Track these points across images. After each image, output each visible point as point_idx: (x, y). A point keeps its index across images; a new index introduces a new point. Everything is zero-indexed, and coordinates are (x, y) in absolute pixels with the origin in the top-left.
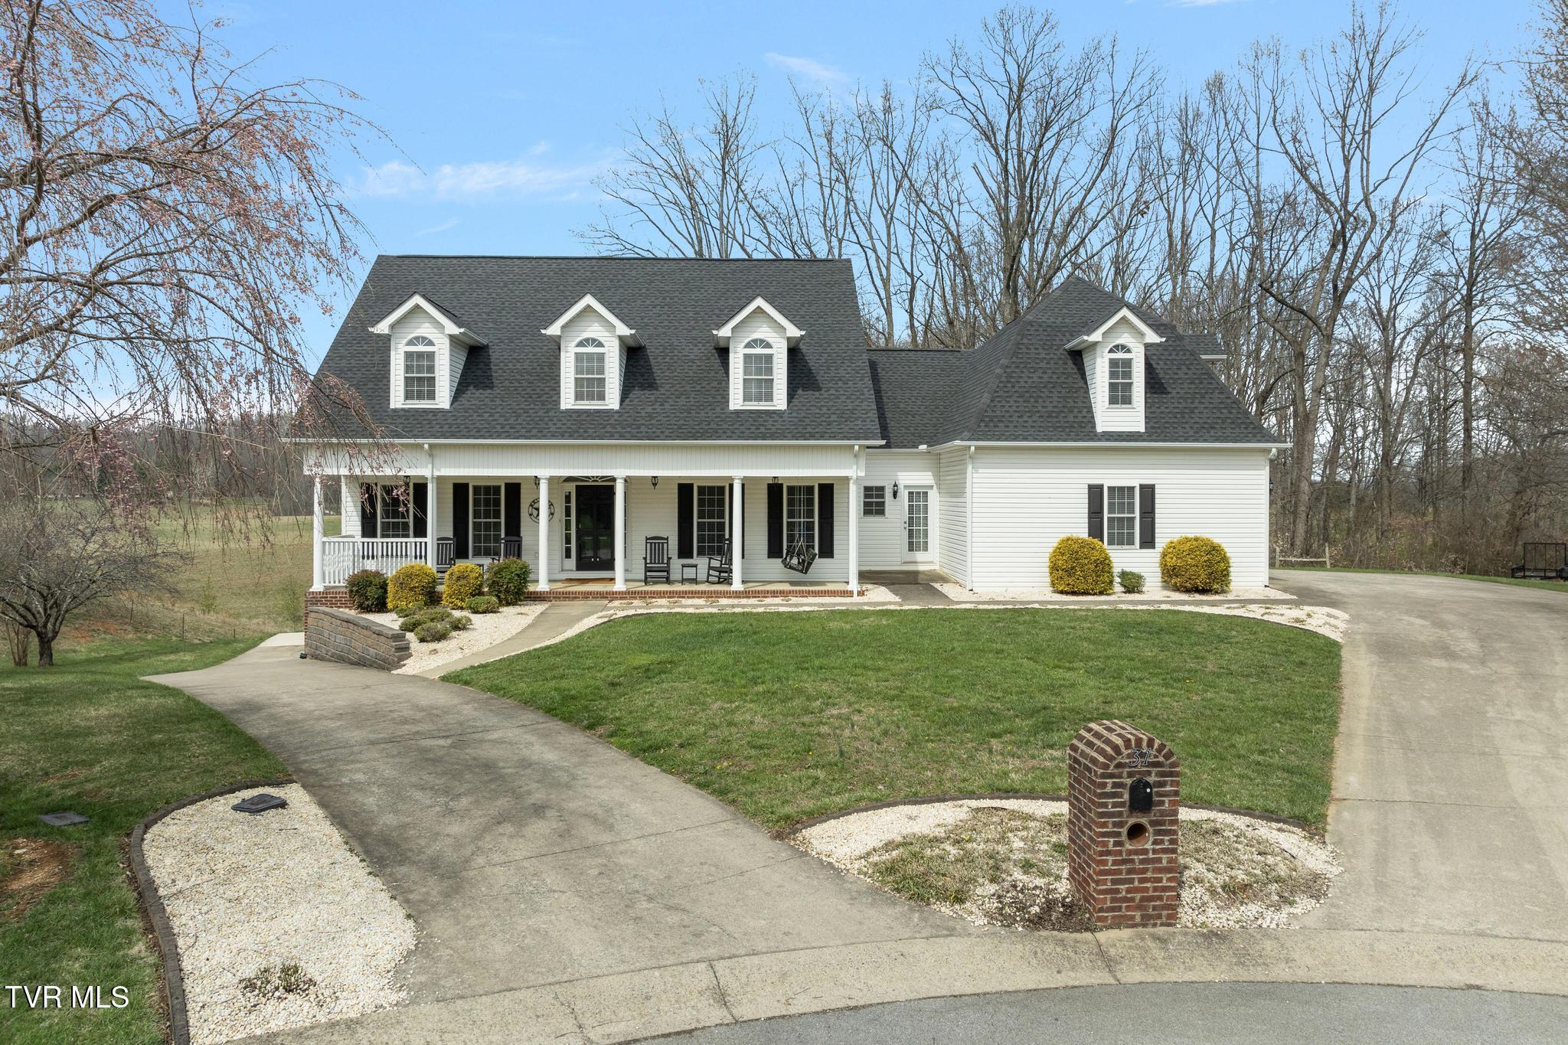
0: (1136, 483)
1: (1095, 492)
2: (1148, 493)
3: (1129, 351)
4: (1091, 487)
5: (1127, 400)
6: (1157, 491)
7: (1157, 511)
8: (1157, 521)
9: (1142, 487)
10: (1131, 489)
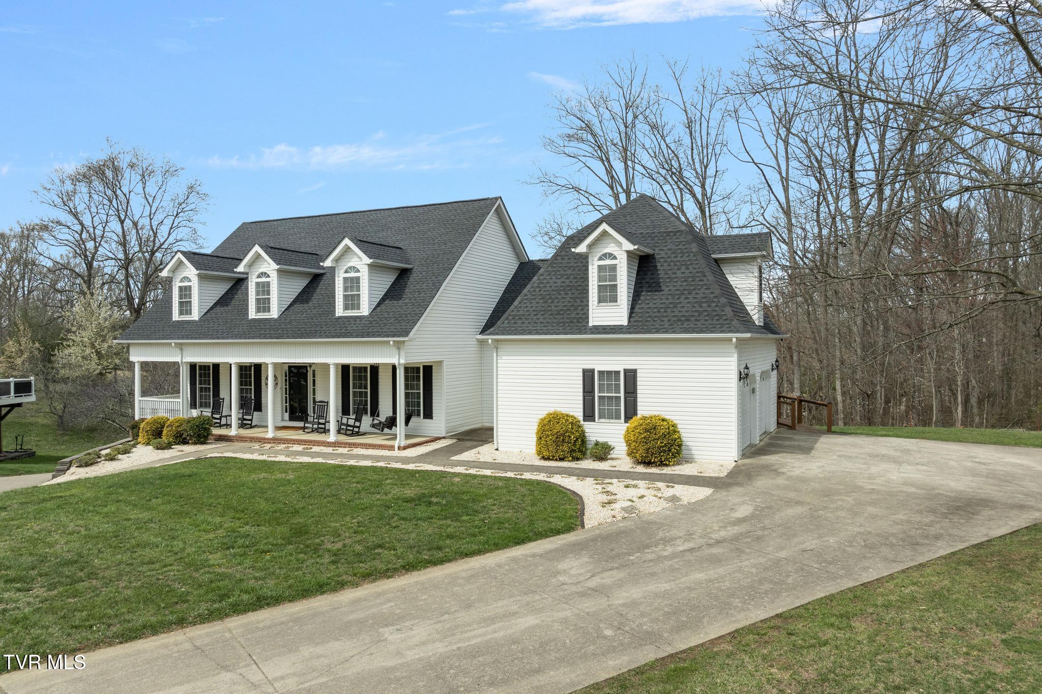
0: (621, 368)
1: (588, 375)
2: (631, 376)
3: (615, 258)
4: (585, 371)
5: (614, 299)
6: (638, 375)
7: (638, 391)
8: (638, 400)
9: (626, 371)
10: (618, 373)
